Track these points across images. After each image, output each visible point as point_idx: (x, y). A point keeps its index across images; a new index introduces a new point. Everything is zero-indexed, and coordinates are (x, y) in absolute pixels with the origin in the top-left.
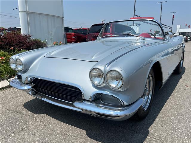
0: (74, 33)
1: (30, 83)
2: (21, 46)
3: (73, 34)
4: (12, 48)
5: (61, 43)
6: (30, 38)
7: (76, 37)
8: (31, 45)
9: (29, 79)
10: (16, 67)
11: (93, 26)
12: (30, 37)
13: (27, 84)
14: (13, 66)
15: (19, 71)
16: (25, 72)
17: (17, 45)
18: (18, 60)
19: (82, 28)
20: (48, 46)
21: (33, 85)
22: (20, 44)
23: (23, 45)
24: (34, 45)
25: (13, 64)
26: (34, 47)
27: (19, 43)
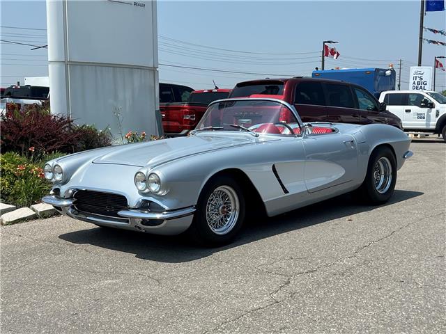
0: (190, 104)
1: (71, 198)
2: (50, 144)
3: (185, 108)
4: (32, 149)
5: (144, 135)
6: (70, 125)
7: (193, 117)
8: (71, 140)
9: (71, 191)
10: (53, 177)
11: (239, 85)
12: (71, 123)
13: (67, 199)
14: (49, 176)
15: (57, 182)
16: (65, 183)
17: (43, 141)
18: (57, 167)
19: (217, 88)
20: (114, 142)
21: (75, 200)
22: (49, 140)
23: (54, 142)
24: (79, 140)
25: (50, 172)
26: (79, 145)
27: (46, 136)
